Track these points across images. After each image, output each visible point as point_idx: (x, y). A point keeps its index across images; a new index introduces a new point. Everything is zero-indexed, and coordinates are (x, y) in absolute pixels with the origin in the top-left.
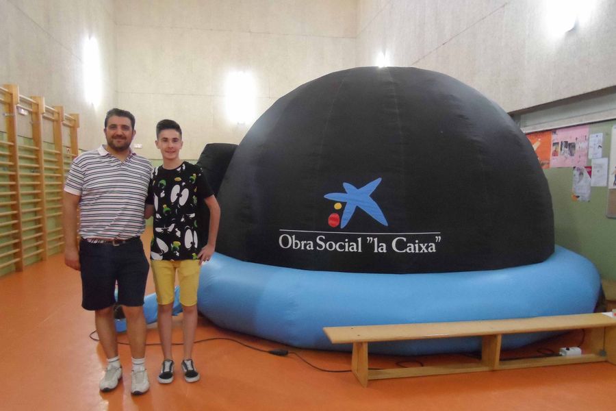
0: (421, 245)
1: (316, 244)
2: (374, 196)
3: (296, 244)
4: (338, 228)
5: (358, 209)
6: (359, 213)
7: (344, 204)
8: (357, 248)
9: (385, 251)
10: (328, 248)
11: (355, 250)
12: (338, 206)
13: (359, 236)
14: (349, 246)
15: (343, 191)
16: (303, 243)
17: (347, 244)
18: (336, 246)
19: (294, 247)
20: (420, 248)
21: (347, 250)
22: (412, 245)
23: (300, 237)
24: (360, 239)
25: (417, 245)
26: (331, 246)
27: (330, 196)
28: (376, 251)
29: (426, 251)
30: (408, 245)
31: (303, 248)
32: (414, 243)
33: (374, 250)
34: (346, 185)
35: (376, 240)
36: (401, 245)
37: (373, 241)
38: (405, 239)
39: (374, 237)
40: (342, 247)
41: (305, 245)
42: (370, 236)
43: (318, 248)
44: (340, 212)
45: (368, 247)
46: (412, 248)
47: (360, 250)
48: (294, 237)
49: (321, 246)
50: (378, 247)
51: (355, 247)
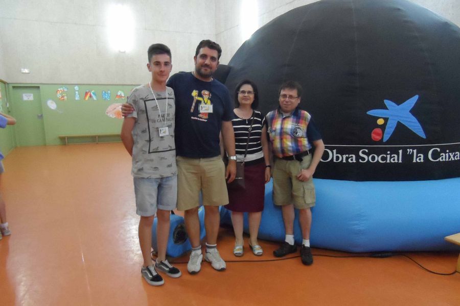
0: (450, 154)
1: (358, 157)
2: (414, 112)
3: (338, 158)
4: (381, 142)
5: (399, 124)
6: (400, 127)
7: (386, 120)
8: (398, 160)
9: (422, 161)
10: (370, 160)
11: (396, 161)
12: (380, 122)
13: (400, 148)
14: (391, 158)
15: (385, 108)
16: (345, 156)
17: (389, 156)
18: (378, 159)
19: (335, 161)
20: (449, 157)
21: (388, 161)
22: (444, 154)
23: (341, 151)
24: (401, 151)
25: (447, 154)
26: (373, 158)
27: (372, 113)
28: (414, 161)
29: (453, 159)
30: (441, 154)
31: (344, 161)
32: (446, 153)
33: (413, 160)
34: (387, 102)
35: (415, 151)
36: (436, 155)
37: (413, 152)
38: (439, 150)
39: (414, 148)
40: (383, 159)
41: (347, 159)
42: (410, 148)
43: (360, 161)
44: (383, 127)
45: (407, 158)
46: (444, 157)
47: (400, 161)
48: (335, 151)
49: (363, 159)
50: (417, 157)
51: (396, 159)
